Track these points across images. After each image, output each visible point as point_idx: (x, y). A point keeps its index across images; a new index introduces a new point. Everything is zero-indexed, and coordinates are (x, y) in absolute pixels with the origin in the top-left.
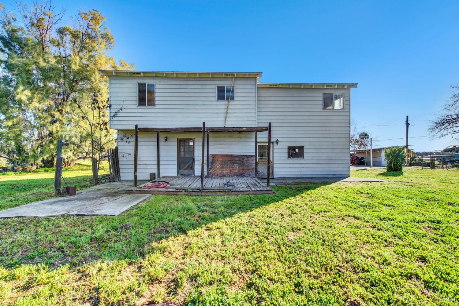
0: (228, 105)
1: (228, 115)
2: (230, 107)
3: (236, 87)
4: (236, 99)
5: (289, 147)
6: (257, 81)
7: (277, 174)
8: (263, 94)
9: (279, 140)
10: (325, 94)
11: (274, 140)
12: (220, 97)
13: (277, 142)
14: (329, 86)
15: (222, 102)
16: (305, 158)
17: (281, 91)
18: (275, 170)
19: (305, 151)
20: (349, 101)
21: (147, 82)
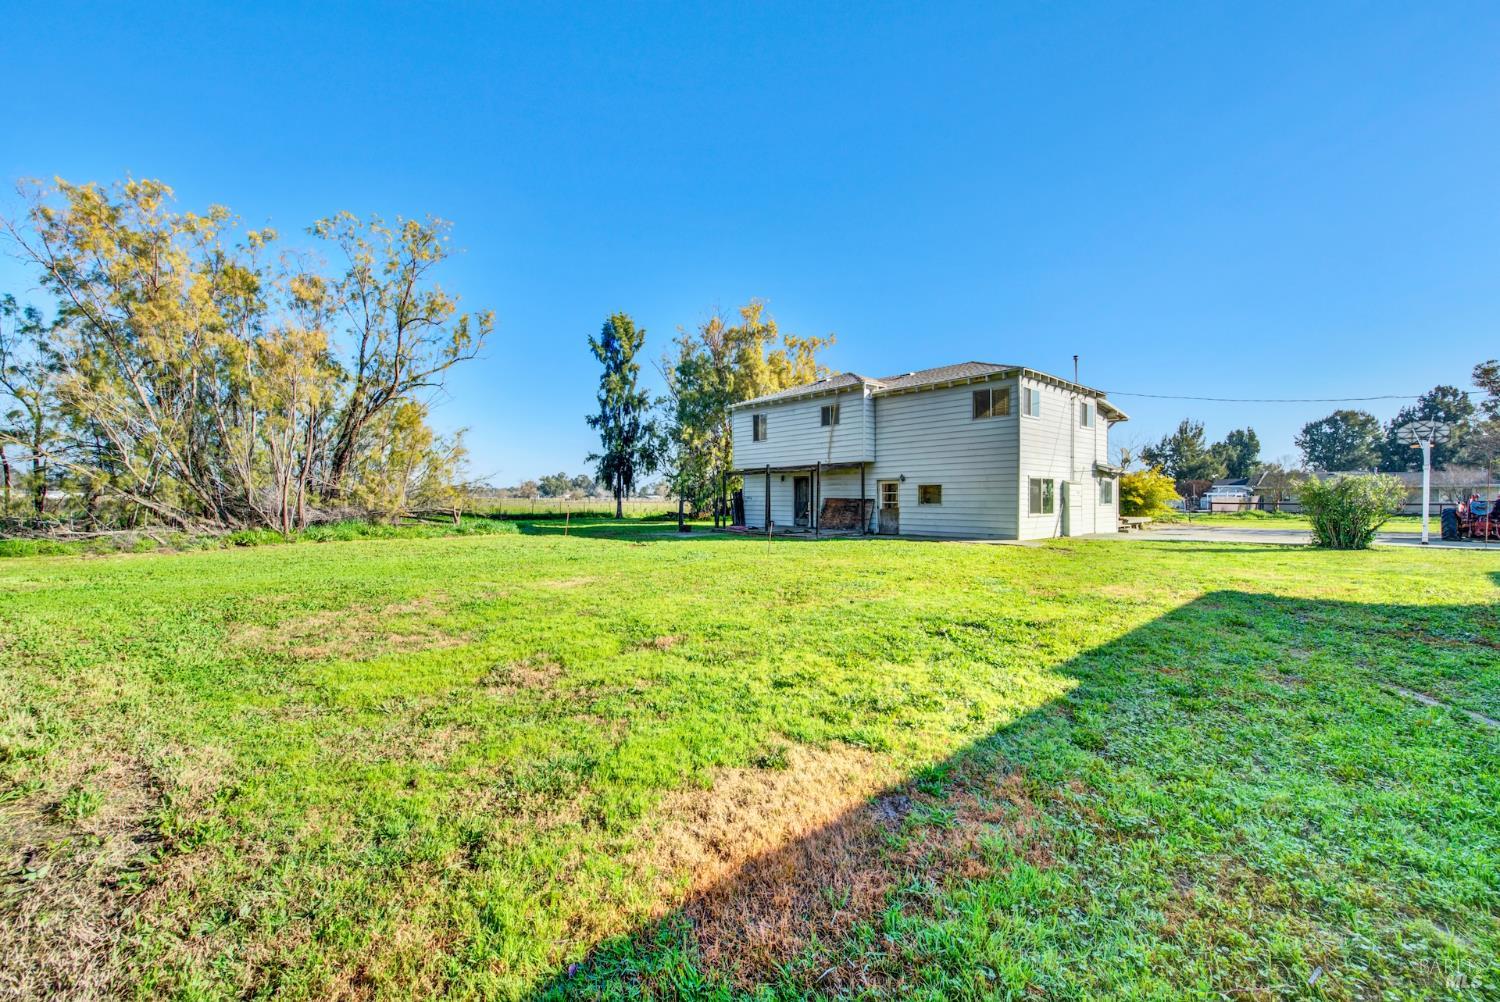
0: (832, 431)
1: (833, 445)
2: (835, 434)
3: (843, 404)
4: (841, 421)
5: (921, 487)
6: (866, 392)
7: (903, 530)
8: (884, 405)
9: (905, 475)
10: (976, 394)
11: (897, 476)
12: (825, 422)
13: (903, 479)
14: (976, 380)
15: (827, 428)
16: (944, 504)
17: (909, 398)
18: (901, 522)
19: (943, 492)
20: (1018, 399)
21: (761, 412)
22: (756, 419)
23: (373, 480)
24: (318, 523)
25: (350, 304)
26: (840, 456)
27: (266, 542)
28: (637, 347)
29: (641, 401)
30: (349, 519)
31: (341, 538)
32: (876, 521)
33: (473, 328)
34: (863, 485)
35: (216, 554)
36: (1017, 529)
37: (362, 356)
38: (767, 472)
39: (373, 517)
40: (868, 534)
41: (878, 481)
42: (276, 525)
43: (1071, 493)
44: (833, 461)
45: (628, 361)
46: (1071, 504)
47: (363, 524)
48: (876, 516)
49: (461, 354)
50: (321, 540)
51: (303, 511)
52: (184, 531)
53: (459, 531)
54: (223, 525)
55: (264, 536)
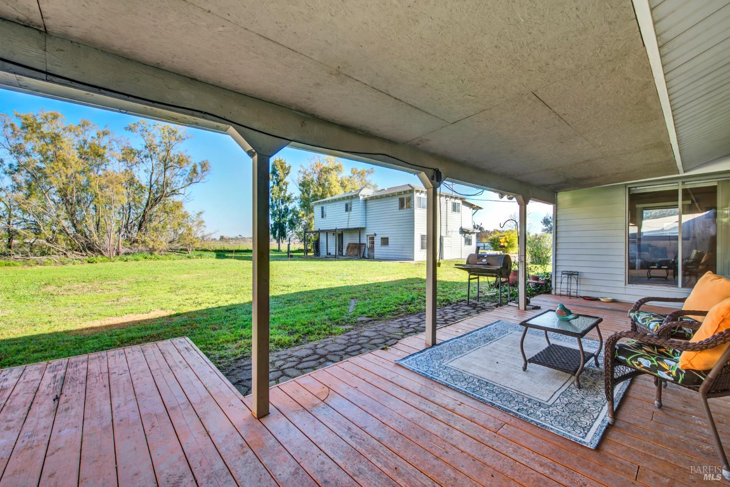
0: (349, 214)
1: (349, 220)
3: (353, 203)
4: (352, 210)
5: (382, 238)
6: (361, 198)
7: (376, 256)
8: (370, 203)
9: (376, 233)
10: (400, 199)
11: (373, 233)
12: (347, 210)
13: (375, 235)
14: (399, 193)
15: (347, 213)
16: (390, 246)
17: (377, 200)
18: (375, 253)
19: (389, 241)
20: (414, 201)
21: (324, 206)
22: (322, 208)
23: (153, 235)
24: (127, 254)
25: (144, 160)
26: (352, 225)
27: (101, 261)
28: (287, 174)
29: (289, 199)
30: (141, 252)
31: (135, 260)
32: (366, 253)
33: (199, 169)
34: (360, 237)
35: (78, 266)
36: (413, 256)
37: (151, 182)
38: (327, 232)
39: (152, 251)
40: (363, 258)
41: (367, 236)
42: (106, 255)
43: (444, 241)
44: (350, 227)
45: (282, 180)
46: (444, 245)
47: (146, 254)
48: (366, 250)
49: (194, 180)
50: (126, 261)
51: (120, 249)
52: (67, 257)
53: (188, 257)
54: (85, 254)
55: (102, 259)
